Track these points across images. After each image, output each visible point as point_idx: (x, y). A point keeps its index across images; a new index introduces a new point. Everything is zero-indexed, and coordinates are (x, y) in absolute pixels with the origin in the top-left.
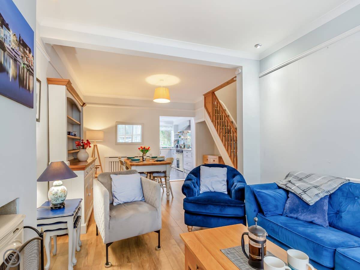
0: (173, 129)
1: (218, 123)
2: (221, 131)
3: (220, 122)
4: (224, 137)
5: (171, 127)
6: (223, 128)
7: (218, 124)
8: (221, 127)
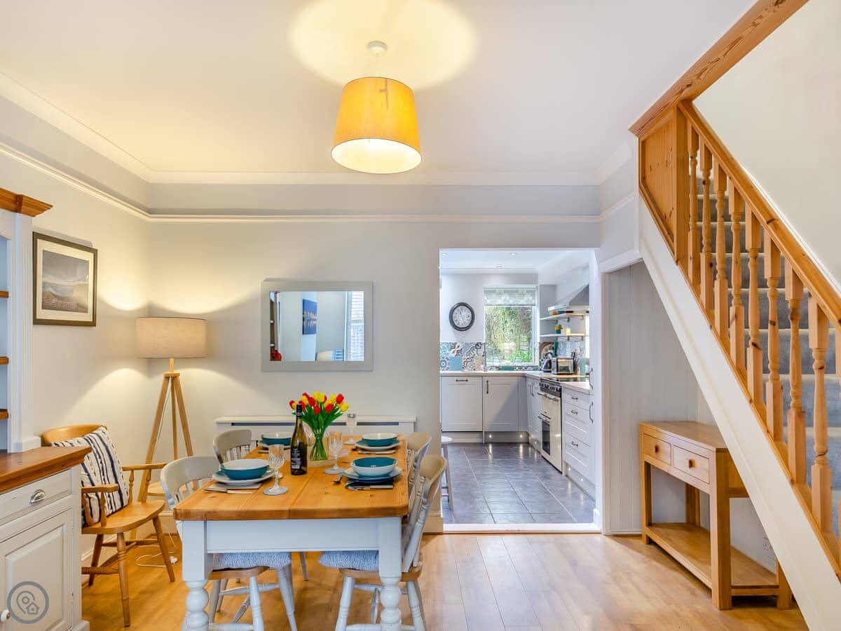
0: (537, 301)
1: (711, 265)
2: (732, 310)
3: (728, 261)
4: (750, 350)
5: (532, 292)
6: (744, 298)
7: (716, 272)
8: (732, 290)
